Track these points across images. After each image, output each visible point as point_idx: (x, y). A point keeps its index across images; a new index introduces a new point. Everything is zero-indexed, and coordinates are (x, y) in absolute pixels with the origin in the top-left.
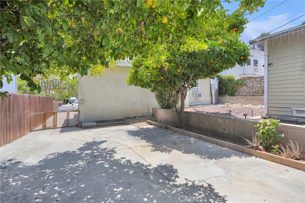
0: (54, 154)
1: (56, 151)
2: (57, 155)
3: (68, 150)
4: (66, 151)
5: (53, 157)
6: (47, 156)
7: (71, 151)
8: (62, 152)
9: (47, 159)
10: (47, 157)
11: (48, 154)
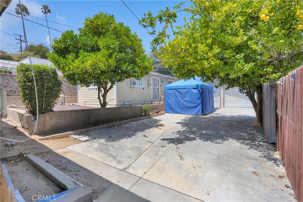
0: (216, 142)
1: (214, 145)
2: (215, 141)
3: (204, 142)
4: (206, 142)
5: (218, 140)
6: (222, 143)
7: (202, 140)
8: (209, 142)
9: (223, 140)
10: (222, 141)
11: (222, 144)
